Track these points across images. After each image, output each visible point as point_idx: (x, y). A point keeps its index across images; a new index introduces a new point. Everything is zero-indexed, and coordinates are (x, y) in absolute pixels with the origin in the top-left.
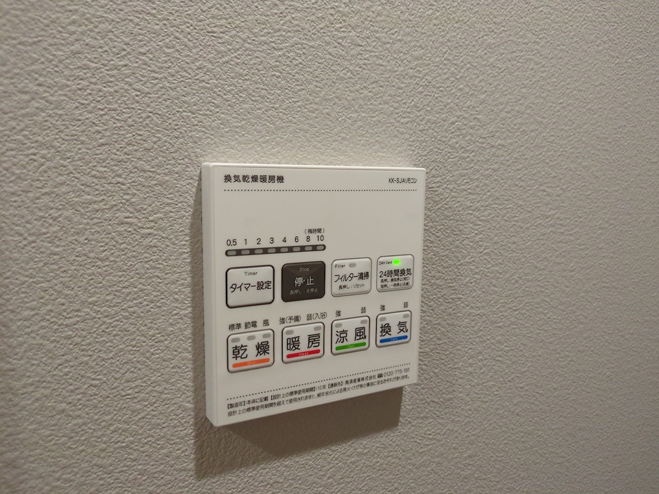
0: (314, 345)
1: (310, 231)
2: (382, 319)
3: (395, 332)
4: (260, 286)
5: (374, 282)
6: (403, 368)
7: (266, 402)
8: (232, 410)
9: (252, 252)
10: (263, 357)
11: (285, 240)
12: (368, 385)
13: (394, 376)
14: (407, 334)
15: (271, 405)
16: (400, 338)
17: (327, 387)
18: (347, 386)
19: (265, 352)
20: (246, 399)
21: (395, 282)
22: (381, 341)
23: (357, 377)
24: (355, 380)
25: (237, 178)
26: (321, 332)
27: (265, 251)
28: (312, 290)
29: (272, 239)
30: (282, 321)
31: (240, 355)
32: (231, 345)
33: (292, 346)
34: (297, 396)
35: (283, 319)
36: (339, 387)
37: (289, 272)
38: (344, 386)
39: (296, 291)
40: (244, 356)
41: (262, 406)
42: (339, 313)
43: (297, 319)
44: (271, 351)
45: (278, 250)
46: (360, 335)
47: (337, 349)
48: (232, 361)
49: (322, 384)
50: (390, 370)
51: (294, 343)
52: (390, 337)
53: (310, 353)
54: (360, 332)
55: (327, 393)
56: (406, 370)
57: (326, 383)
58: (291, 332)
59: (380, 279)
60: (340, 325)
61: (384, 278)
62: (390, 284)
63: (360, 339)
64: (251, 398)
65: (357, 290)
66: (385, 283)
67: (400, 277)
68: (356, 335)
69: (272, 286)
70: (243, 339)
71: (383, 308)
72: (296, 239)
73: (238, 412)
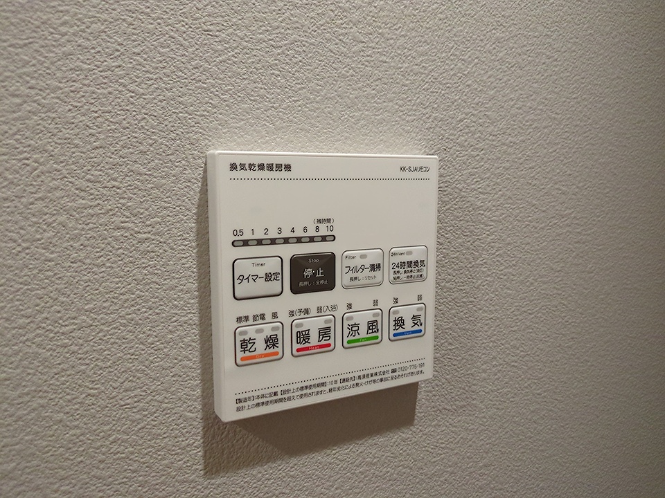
0: (324, 339)
1: (319, 221)
2: (396, 312)
3: (408, 325)
4: (268, 277)
5: (386, 274)
6: (417, 363)
7: (275, 397)
8: (241, 405)
9: (259, 242)
10: (272, 350)
11: (293, 231)
12: (382, 380)
13: (409, 371)
14: (422, 328)
15: (281, 400)
16: (413, 332)
17: (339, 382)
18: (359, 381)
19: (274, 345)
20: (255, 394)
21: (408, 274)
22: (394, 335)
23: (369, 372)
24: (368, 375)
25: (243, 166)
26: (332, 325)
27: (273, 242)
28: (322, 282)
29: (280, 229)
30: (292, 313)
31: (248, 349)
32: (239, 338)
33: (302, 339)
34: (308, 391)
35: (293, 312)
36: (351, 383)
37: (298, 264)
38: (357, 381)
39: (306, 283)
40: (252, 349)
41: (272, 402)
42: (350, 306)
43: (307, 311)
44: (280, 345)
45: (286, 241)
46: (372, 329)
47: (349, 342)
48: (240, 355)
49: (333, 379)
50: (404, 365)
51: (303, 336)
52: (403, 331)
53: (321, 347)
54: (372, 326)
55: (338, 389)
56: (421, 365)
57: (338, 378)
58: (301, 325)
59: (392, 271)
60: (350, 318)
61: (397, 269)
62: (403, 276)
63: (373, 332)
64: (260, 393)
65: (368, 282)
66: (398, 275)
67: (413, 269)
68: (369, 328)
69: (280, 278)
70: (250, 331)
71: (396, 300)
72: (305, 229)
73: (247, 408)
